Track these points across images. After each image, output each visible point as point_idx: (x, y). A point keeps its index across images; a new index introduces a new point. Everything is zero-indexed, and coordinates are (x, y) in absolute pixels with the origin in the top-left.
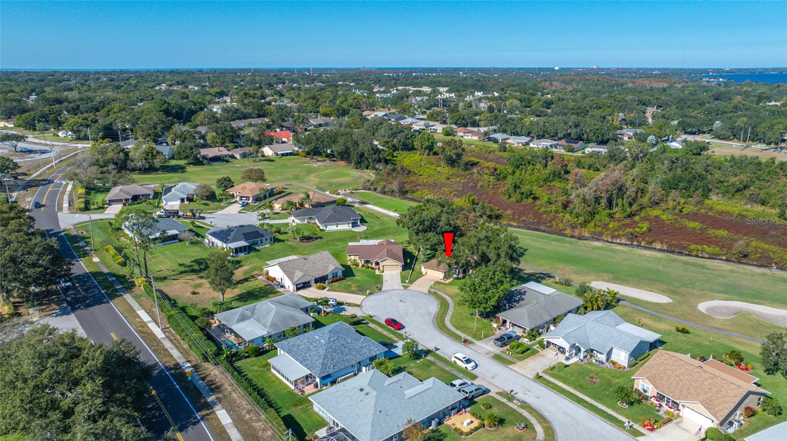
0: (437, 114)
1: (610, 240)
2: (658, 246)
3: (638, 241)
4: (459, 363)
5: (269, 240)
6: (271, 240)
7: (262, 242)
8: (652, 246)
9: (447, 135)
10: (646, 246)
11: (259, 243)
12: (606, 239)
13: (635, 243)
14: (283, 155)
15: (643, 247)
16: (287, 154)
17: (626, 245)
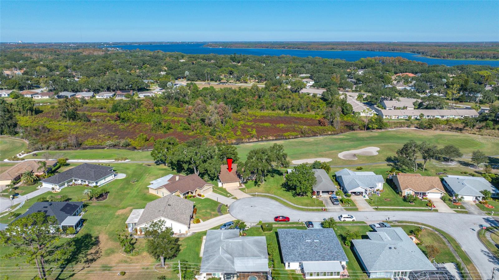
1: (248, 141)
2: (271, 138)
3: (261, 138)
4: (347, 219)
8: (268, 139)
10: (266, 139)
12: (246, 141)
13: (260, 139)
15: (265, 140)
17: (256, 142)
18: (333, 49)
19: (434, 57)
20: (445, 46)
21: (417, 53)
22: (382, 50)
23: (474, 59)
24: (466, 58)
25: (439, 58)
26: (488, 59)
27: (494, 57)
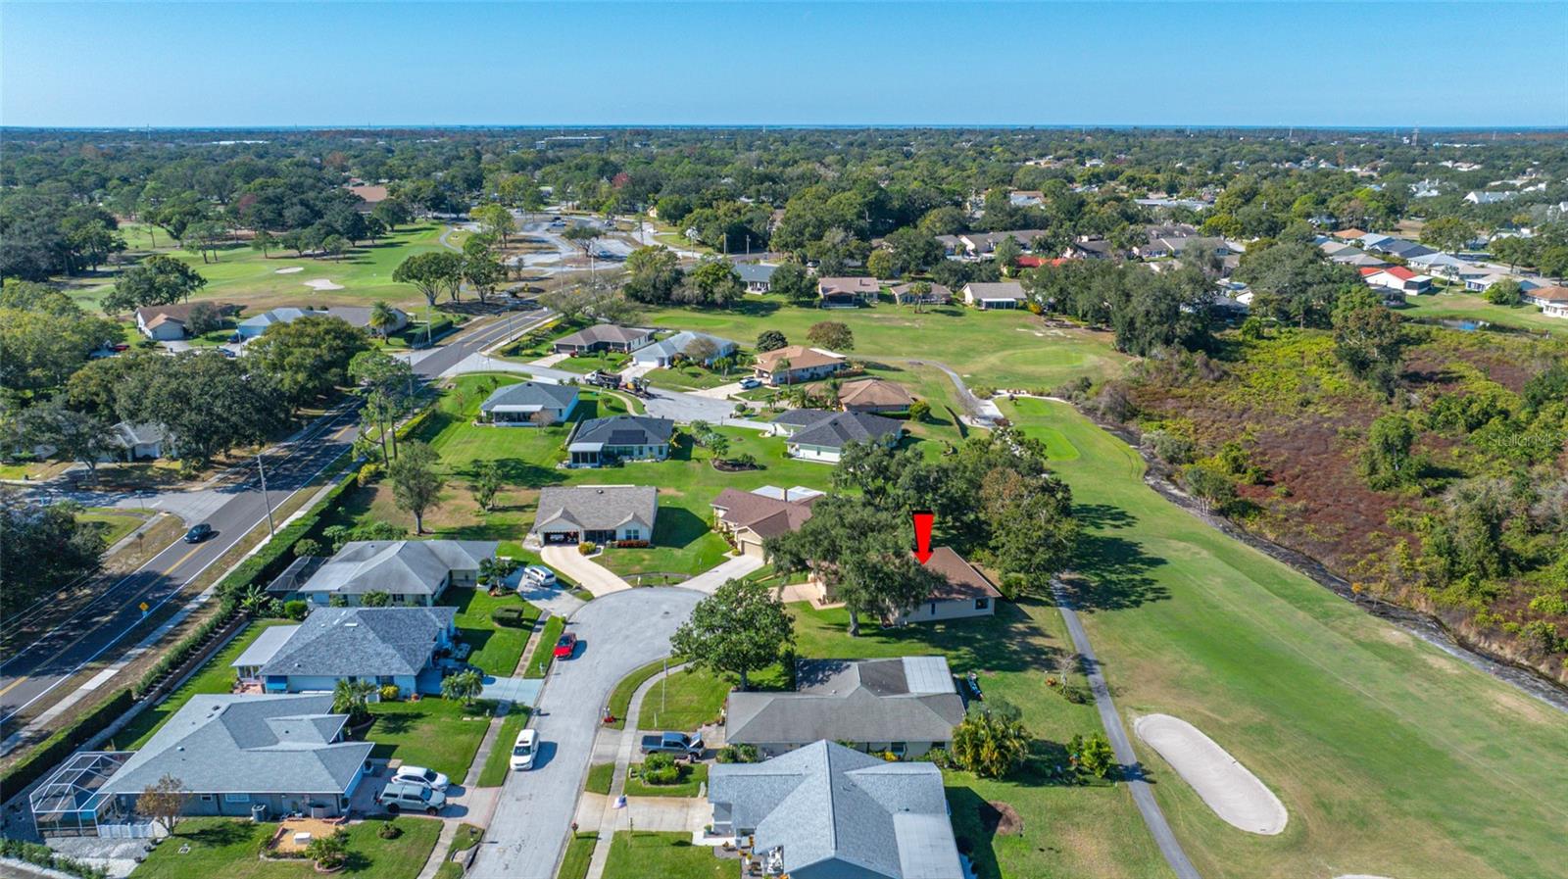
0: (1511, 247)
5: (656, 451)
6: (661, 452)
7: (641, 453)
9: (1496, 303)
11: (636, 452)
14: (989, 305)
16: (999, 305)
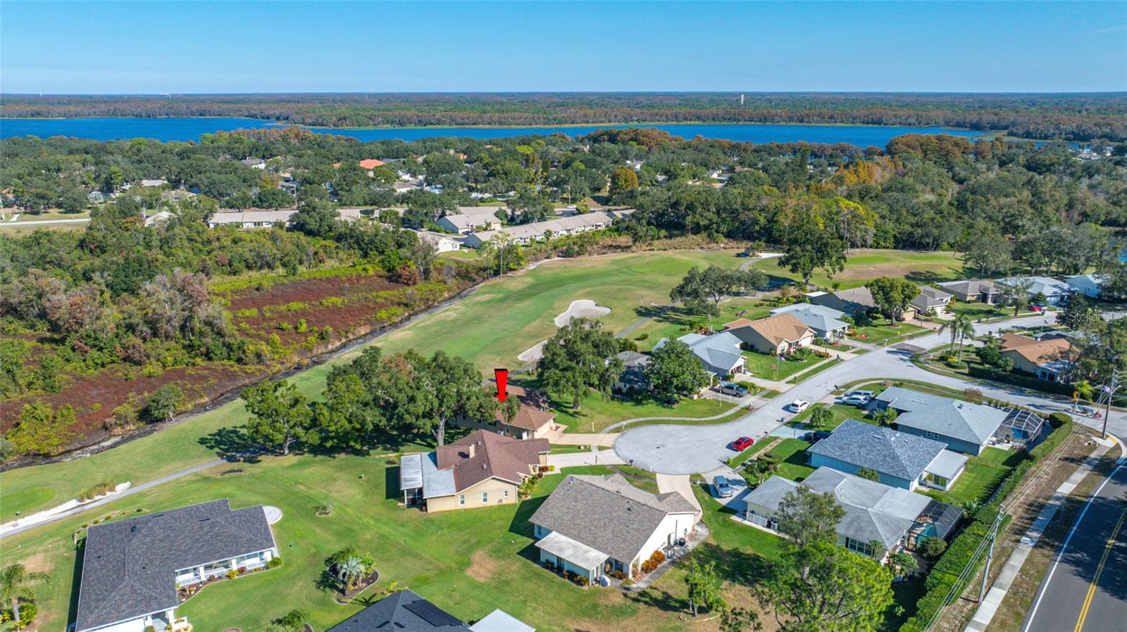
18: (39, 114)
19: (313, 125)
20: (298, 102)
21: (263, 118)
22: (174, 114)
23: (387, 126)
24: (375, 125)
25: (324, 127)
26: (411, 127)
27: (420, 121)
